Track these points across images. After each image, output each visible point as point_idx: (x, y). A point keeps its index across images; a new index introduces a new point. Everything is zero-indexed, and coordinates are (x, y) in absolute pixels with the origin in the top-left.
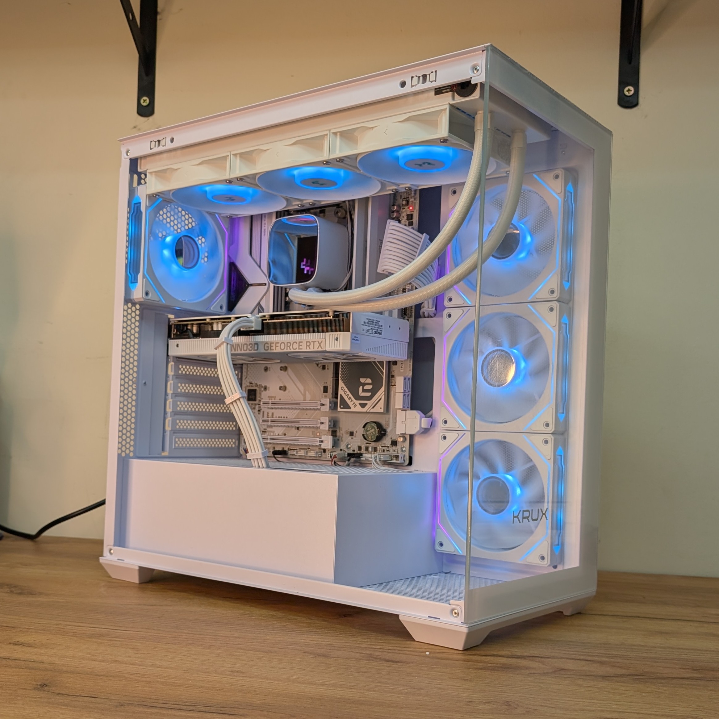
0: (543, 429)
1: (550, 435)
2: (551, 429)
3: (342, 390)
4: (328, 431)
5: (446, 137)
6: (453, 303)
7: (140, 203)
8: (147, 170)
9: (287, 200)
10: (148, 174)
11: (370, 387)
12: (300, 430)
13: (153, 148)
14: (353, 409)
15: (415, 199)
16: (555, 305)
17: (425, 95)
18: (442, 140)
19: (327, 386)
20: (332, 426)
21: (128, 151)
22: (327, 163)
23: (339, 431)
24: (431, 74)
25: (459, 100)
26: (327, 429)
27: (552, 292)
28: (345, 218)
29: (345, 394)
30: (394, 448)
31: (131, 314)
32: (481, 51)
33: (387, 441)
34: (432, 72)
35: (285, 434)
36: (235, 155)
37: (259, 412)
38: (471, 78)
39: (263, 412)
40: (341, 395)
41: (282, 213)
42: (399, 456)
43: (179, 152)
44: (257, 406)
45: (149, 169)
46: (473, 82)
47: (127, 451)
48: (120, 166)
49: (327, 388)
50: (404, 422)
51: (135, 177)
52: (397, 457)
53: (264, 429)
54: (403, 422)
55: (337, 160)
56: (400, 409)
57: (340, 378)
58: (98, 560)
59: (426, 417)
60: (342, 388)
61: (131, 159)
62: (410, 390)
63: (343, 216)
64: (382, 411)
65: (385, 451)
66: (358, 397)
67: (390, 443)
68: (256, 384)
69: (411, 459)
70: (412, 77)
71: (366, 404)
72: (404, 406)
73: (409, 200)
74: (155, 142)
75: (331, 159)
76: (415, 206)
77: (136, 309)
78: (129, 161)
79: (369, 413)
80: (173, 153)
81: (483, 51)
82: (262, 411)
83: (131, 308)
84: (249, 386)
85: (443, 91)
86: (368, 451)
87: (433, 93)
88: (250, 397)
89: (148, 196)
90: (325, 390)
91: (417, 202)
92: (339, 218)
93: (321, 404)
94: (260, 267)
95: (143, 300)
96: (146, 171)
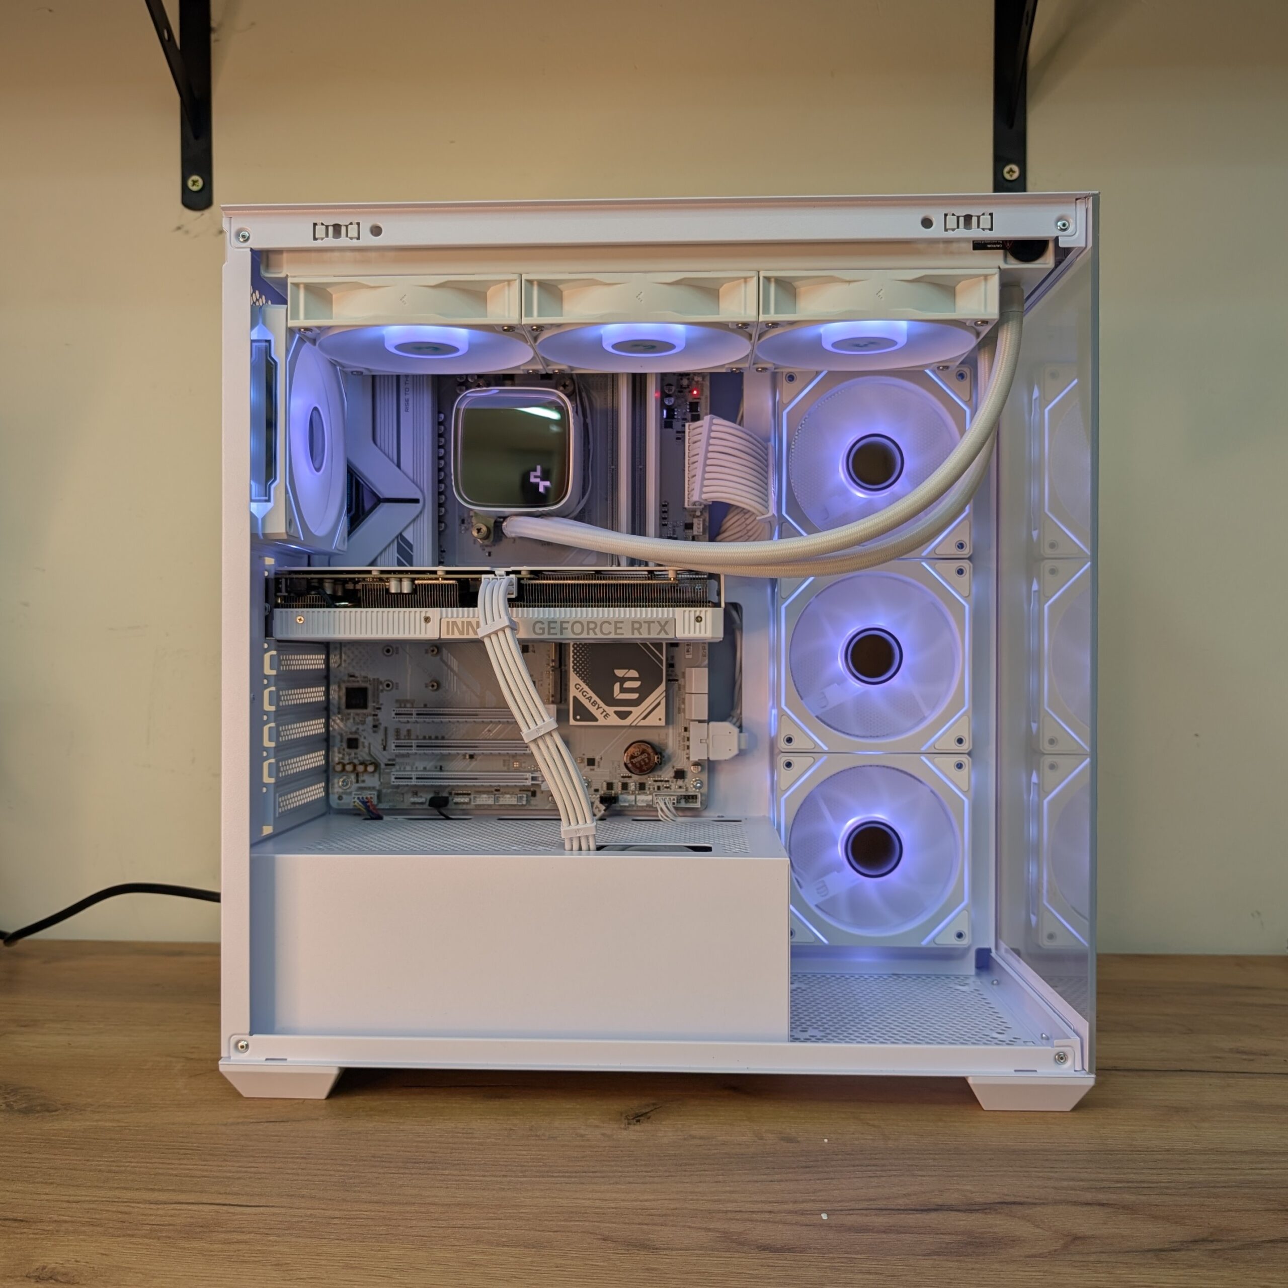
0: (953, 747)
1: (965, 755)
2: (966, 746)
3: (578, 689)
5: (992, 319)
7: (273, 344)
10: (289, 288)
11: (637, 684)
12: (476, 760)
13: (323, 238)
14: (601, 721)
16: (966, 565)
18: (979, 322)
24: (981, 217)
29: (585, 696)
30: (680, 782)
33: (667, 773)
34: (983, 214)
35: (441, 767)
36: (530, 282)
37: (375, 729)
39: (386, 729)
40: (575, 698)
43: (388, 255)
44: (370, 719)
46: (1061, 245)
50: (704, 741)
57: (571, 670)
60: (578, 686)
61: (251, 251)
64: (661, 723)
65: (661, 788)
66: (610, 701)
67: (672, 774)
68: (365, 678)
70: (946, 215)
71: (630, 712)
74: (327, 227)
75: (761, 322)
78: (248, 254)
79: (636, 726)
82: (382, 727)
84: (349, 681)
86: (627, 790)
88: (353, 701)
89: (290, 330)
95: (285, 537)
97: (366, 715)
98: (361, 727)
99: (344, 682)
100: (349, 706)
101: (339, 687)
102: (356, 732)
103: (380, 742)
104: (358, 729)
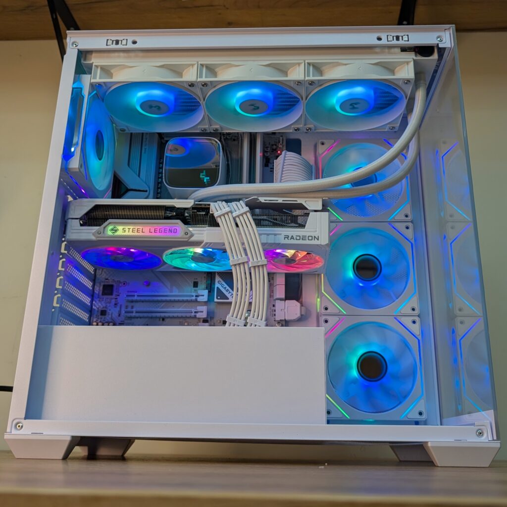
97: (112, 299)
98: (108, 305)
99: (103, 282)
100: (103, 294)
101: (100, 284)
102: (106, 307)
103: (118, 312)
104: (107, 306)
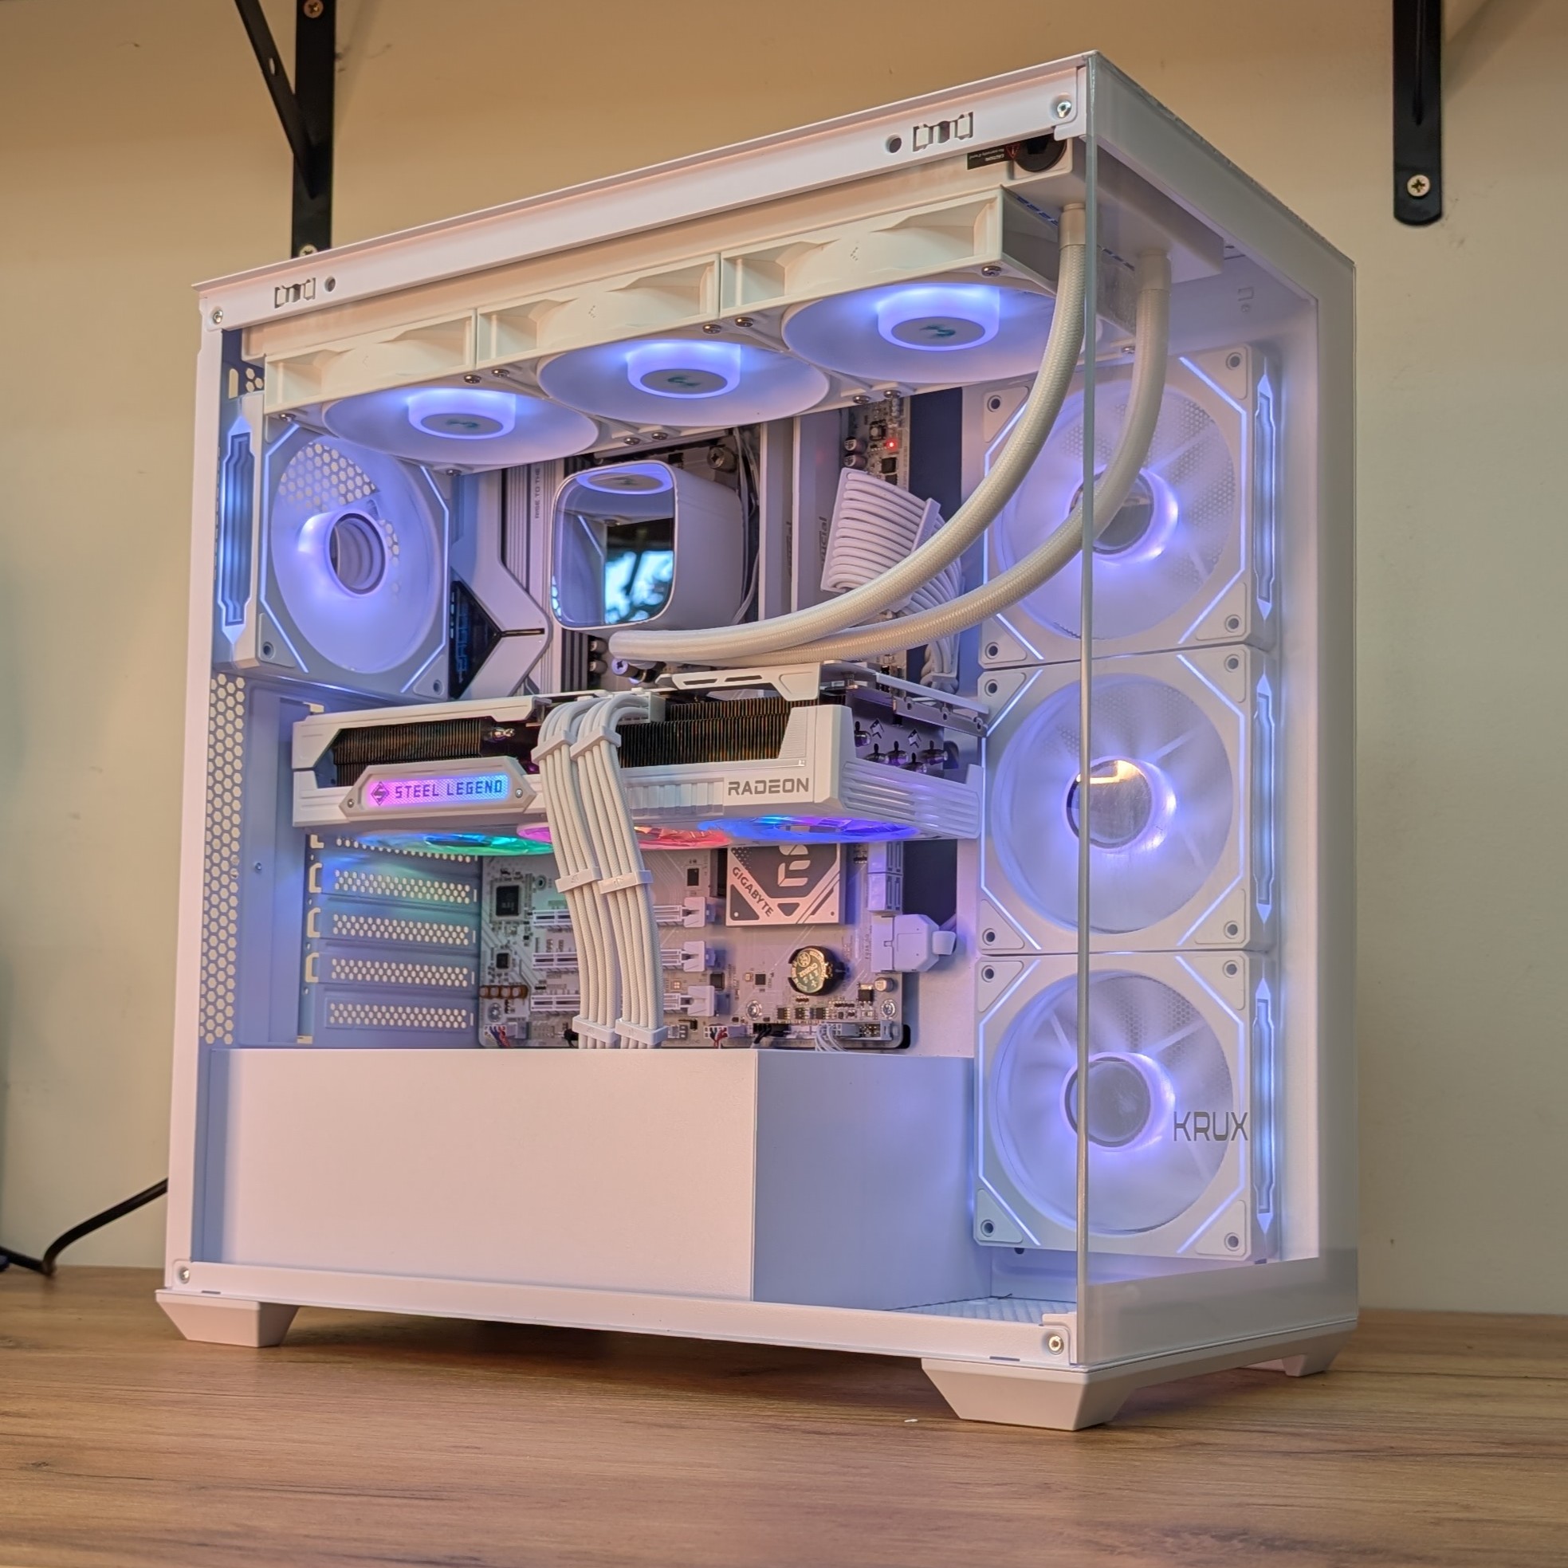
0: (1222, 939)
1: (1241, 952)
2: (1242, 938)
3: (736, 875)
4: (700, 977)
5: (997, 262)
6: (1000, 658)
7: (247, 435)
8: (265, 355)
9: (600, 425)
10: (267, 367)
11: (804, 865)
13: (283, 304)
14: (763, 920)
15: (900, 424)
16: (1242, 653)
17: (948, 168)
18: (986, 269)
19: (698, 869)
20: (713, 964)
21: (216, 315)
22: (713, 330)
23: (730, 977)
24: (959, 121)
25: (1024, 177)
26: (702, 969)
27: (1234, 624)
28: (733, 470)
29: (744, 884)
30: (867, 1006)
31: (224, 700)
32: (1075, 69)
33: (849, 993)
34: (962, 117)
36: (487, 316)
37: (526, 941)
38: (1054, 127)
41: (579, 461)
42: (879, 1025)
43: (348, 312)
44: (521, 928)
45: (272, 355)
46: (1057, 138)
47: (219, 1032)
48: (199, 347)
49: (697, 874)
50: (891, 943)
51: (234, 374)
52: (873, 1028)
53: (540, 982)
54: (887, 944)
55: (736, 320)
56: (879, 913)
58: (154, 1295)
59: (940, 930)
60: (736, 871)
61: (224, 331)
62: (901, 868)
63: (729, 466)
64: (835, 919)
65: (845, 1014)
66: (774, 890)
67: (857, 996)
68: (518, 873)
69: (907, 1031)
70: (916, 129)
71: (797, 905)
72: (889, 905)
73: (886, 425)
74: (288, 289)
75: (725, 319)
76: (901, 439)
77: (237, 689)
78: (221, 334)
80: (331, 316)
81: (1078, 68)
83: (224, 687)
84: (501, 880)
85: (987, 159)
86: (801, 1018)
87: (965, 163)
88: (504, 905)
89: (267, 417)
90: (693, 878)
91: (906, 430)
92: (718, 469)
93: (684, 910)
94: (527, 590)
95: (256, 664)
96: (262, 359)
97: (518, 923)
98: (511, 938)
99: (496, 879)
100: (500, 912)
101: (491, 886)
102: (507, 946)
104: (509, 942)
